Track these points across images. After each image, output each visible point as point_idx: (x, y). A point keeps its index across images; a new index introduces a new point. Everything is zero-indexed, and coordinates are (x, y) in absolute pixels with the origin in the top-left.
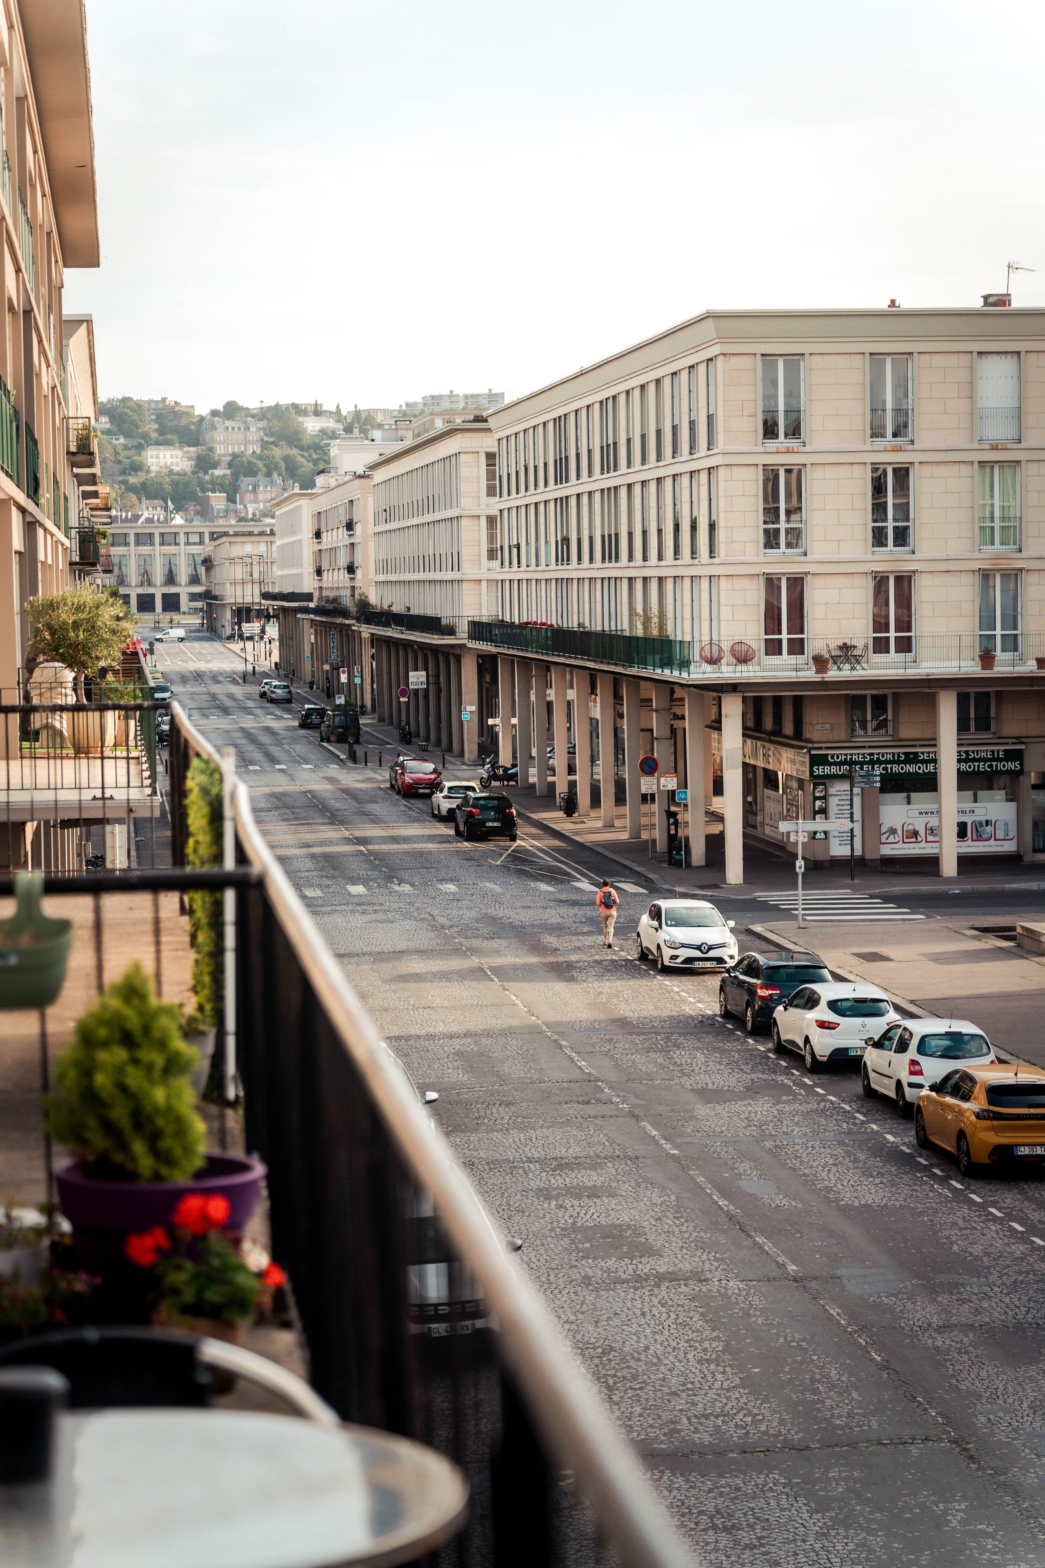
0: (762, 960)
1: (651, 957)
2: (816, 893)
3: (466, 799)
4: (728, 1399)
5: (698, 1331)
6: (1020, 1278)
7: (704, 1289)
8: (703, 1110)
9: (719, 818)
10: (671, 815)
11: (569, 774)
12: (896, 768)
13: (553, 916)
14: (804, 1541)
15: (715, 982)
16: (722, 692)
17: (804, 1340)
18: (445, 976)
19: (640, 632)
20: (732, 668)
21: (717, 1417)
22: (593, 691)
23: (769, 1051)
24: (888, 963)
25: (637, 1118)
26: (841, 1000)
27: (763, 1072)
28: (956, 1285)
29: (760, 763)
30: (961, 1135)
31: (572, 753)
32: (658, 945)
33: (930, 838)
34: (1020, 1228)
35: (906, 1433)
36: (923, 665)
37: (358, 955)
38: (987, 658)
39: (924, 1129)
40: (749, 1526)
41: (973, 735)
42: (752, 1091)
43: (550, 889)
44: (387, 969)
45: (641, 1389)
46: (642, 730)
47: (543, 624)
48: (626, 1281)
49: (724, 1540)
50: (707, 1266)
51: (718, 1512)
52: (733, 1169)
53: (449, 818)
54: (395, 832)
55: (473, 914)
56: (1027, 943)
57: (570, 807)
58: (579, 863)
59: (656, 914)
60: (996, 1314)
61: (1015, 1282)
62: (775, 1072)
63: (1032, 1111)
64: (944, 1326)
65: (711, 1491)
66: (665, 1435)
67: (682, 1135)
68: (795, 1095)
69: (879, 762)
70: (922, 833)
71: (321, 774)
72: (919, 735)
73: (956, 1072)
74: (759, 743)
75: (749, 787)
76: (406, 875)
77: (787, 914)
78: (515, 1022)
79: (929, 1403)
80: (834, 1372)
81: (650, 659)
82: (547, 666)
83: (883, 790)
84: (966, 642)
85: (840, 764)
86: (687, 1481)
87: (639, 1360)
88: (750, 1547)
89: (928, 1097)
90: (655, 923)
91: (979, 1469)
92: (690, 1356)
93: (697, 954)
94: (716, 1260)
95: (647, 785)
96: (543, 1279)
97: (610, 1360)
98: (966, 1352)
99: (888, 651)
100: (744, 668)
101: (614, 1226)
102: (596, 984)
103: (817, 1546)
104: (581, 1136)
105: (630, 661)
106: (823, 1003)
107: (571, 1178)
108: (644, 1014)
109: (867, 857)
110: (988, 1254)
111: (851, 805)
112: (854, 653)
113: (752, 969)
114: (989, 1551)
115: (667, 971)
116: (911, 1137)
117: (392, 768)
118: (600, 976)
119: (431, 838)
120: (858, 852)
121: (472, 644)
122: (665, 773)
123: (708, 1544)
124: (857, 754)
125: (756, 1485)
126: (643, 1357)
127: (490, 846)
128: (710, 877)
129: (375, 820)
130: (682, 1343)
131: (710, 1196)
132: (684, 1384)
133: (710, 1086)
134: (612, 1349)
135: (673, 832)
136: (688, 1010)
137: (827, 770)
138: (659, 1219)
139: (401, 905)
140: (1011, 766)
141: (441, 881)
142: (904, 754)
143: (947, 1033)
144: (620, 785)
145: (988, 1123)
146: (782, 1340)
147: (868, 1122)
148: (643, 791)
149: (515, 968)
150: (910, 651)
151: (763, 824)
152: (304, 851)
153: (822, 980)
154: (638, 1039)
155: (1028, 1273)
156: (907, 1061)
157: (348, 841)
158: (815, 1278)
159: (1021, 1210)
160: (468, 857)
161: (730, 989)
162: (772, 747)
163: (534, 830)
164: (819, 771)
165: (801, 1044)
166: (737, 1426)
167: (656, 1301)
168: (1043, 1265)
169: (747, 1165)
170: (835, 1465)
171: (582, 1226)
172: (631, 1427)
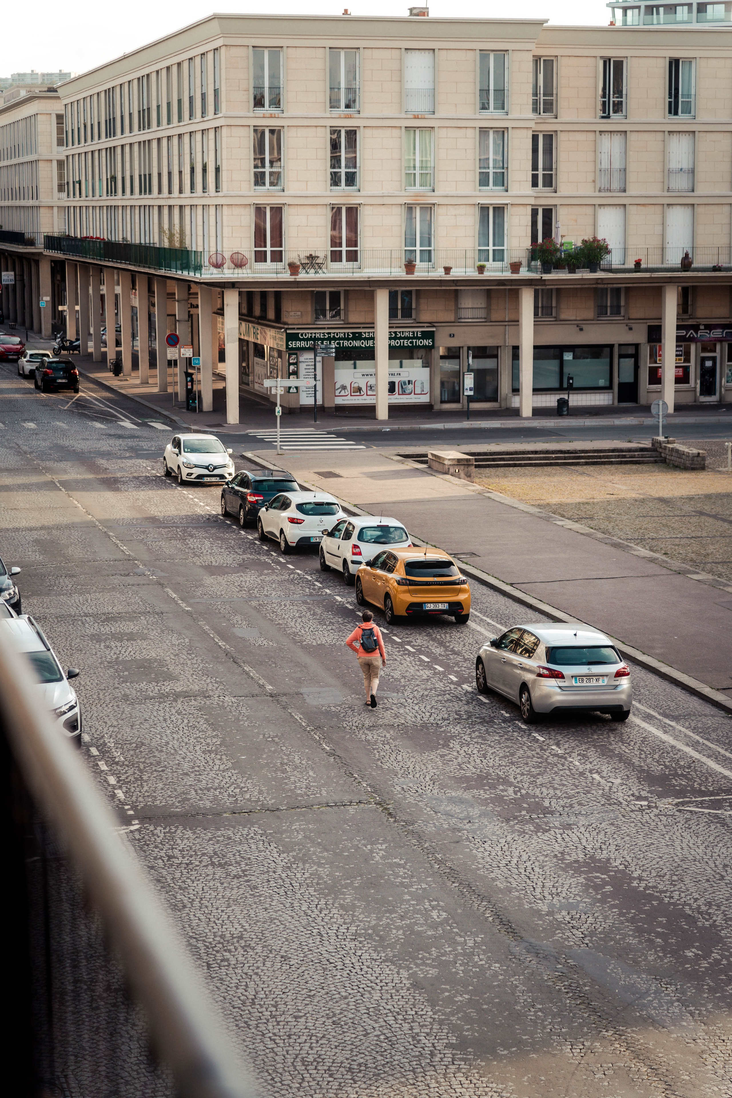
0: (251, 476)
1: (173, 474)
2: (290, 431)
3: (42, 363)
4: (224, 777)
5: (203, 731)
6: (426, 693)
7: (208, 703)
8: (209, 580)
9: (222, 378)
10: (188, 375)
11: (117, 346)
12: (346, 343)
13: (105, 445)
14: (274, 872)
15: (218, 492)
16: (224, 288)
17: (277, 736)
18: (26, 487)
19: (166, 244)
20: (231, 271)
21: (215, 789)
22: (134, 288)
23: (256, 539)
24: (339, 479)
25: (162, 585)
26: (306, 504)
27: (251, 554)
29: (252, 339)
30: (387, 596)
31: (118, 331)
32: (179, 466)
33: (369, 393)
34: (427, 659)
35: (346, 798)
36: (366, 271)
38: (410, 267)
39: (361, 592)
40: (236, 863)
41: (400, 320)
42: (243, 567)
43: (102, 426)
45: (163, 771)
46: (168, 315)
47: (97, 238)
48: (153, 698)
49: (219, 872)
50: (210, 687)
51: (215, 853)
52: (229, 620)
53: (30, 376)
55: (47, 444)
56: (435, 466)
57: (117, 369)
58: (123, 409)
59: (177, 444)
60: (409, 718)
61: (422, 696)
62: (259, 554)
63: (436, 579)
64: (373, 726)
65: (210, 839)
66: (179, 802)
67: (194, 597)
68: (273, 569)
69: (334, 339)
70: (364, 389)
72: (362, 320)
73: (384, 553)
74: (250, 325)
75: (243, 356)
77: (269, 445)
78: (77, 520)
79: (362, 778)
80: (297, 758)
81: (173, 263)
82: (101, 269)
83: (337, 358)
84: (396, 254)
85: (307, 340)
86: (194, 833)
87: (162, 751)
88: (237, 877)
89: (365, 570)
90: (176, 450)
91: (395, 821)
92: (197, 748)
93: (206, 472)
94: (216, 682)
95: (172, 353)
96: (95, 697)
97: (141, 752)
98: (388, 743)
99: (341, 261)
100: (240, 271)
101: (146, 660)
102: (134, 493)
103: (284, 875)
104: (123, 598)
105: (159, 266)
106: (293, 506)
107: (115, 628)
108: (168, 514)
109: (326, 405)
110: (404, 677)
111: (315, 369)
112: (317, 262)
113: (244, 482)
114: (401, 876)
115: (185, 484)
116: (353, 598)
118: (137, 487)
119: (17, 391)
120: (320, 402)
121: (47, 252)
122: (185, 345)
123: (208, 875)
124: (319, 333)
125: (242, 835)
126: (164, 749)
127: (60, 396)
128: (215, 419)
130: (192, 740)
131: (213, 639)
132: (193, 768)
133: (214, 563)
134: (143, 744)
135: (189, 387)
136: (200, 511)
137: (298, 344)
138: (177, 655)
140: (426, 342)
141: (25, 420)
142: (352, 333)
143: (378, 526)
144: (153, 356)
145: (406, 588)
146: (261, 737)
147: (324, 588)
148: (169, 357)
149: (77, 481)
150: (356, 260)
151: (253, 382)
153: (292, 490)
154: (163, 531)
155: (431, 690)
156: (351, 546)
158: (285, 695)
159: (427, 647)
160: (44, 404)
161: (229, 497)
162: (259, 327)
163: (91, 386)
164: (293, 344)
165: (278, 534)
166: (229, 795)
167: (174, 711)
168: (441, 684)
169: (238, 618)
170: (297, 820)
171: (123, 660)
172: (155, 797)
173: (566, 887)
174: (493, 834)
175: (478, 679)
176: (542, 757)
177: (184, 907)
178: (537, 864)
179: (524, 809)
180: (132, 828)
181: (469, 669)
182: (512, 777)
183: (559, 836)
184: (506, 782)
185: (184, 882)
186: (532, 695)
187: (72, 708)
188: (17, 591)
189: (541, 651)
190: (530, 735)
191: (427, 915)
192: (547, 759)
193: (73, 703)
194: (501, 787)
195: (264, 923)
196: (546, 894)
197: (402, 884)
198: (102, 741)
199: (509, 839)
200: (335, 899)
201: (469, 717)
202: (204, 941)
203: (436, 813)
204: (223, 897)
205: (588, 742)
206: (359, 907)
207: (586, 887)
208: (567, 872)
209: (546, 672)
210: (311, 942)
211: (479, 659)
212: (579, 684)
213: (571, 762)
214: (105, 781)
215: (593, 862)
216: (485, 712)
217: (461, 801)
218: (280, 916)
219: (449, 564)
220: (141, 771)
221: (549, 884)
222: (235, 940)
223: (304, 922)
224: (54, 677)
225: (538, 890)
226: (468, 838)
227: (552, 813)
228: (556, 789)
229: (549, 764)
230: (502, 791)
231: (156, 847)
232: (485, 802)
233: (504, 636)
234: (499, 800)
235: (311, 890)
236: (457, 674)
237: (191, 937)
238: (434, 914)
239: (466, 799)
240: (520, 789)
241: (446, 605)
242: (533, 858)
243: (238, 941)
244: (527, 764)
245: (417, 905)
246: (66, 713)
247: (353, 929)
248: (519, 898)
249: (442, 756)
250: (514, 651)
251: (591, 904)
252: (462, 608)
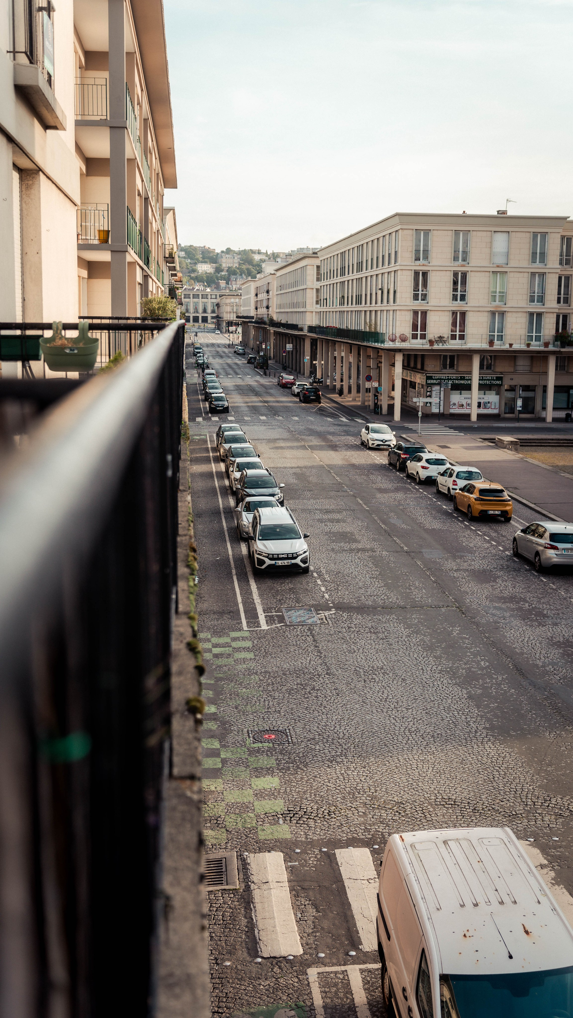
0: (403, 445)
1: (365, 444)
2: (426, 425)
3: (304, 388)
4: (379, 590)
5: (370, 568)
6: (486, 555)
7: (374, 554)
8: (379, 495)
9: (393, 398)
10: (375, 396)
11: (341, 382)
12: (457, 382)
13: (332, 429)
14: (402, 638)
15: (386, 453)
16: (396, 352)
17: (407, 572)
18: (292, 448)
19: (368, 330)
20: (400, 343)
21: (375, 596)
22: (351, 353)
23: (404, 477)
24: (449, 449)
25: (355, 497)
26: (430, 459)
27: (401, 484)
28: (463, 556)
29: (409, 379)
30: (469, 506)
31: (342, 374)
32: (368, 440)
33: (468, 407)
34: (488, 538)
35: (441, 604)
36: (468, 344)
37: (261, 440)
38: (491, 343)
39: (456, 504)
40: (382, 632)
41: (485, 371)
42: (397, 490)
43: (331, 420)
44: (272, 445)
45: (349, 586)
46: (367, 367)
47: (334, 327)
48: (347, 550)
49: (374, 636)
50: (376, 546)
51: (372, 627)
52: (388, 515)
53: (297, 395)
54: (278, 399)
55: (303, 427)
56: (499, 444)
57: (341, 393)
58: (342, 412)
59: (367, 428)
60: (476, 566)
61: (484, 556)
62: (405, 484)
63: (495, 498)
64: (458, 570)
65: (370, 620)
66: (356, 601)
67: (371, 503)
68: (412, 491)
69: (451, 379)
70: (465, 405)
71: (253, 379)
72: (465, 370)
73: (469, 484)
74: (408, 371)
75: (404, 388)
76: (281, 414)
77: (415, 431)
78: (315, 464)
79: (450, 595)
80: (417, 583)
81: (370, 339)
82: (334, 342)
83: (452, 389)
84: (484, 337)
85: (437, 379)
86: (362, 617)
87: (349, 576)
88: (383, 639)
89: (458, 493)
90: (367, 432)
91: (465, 617)
92: (367, 576)
93: (381, 443)
94: (379, 545)
95: (368, 385)
96: (318, 549)
97: (339, 576)
98: (465, 578)
99: (456, 339)
100: (404, 343)
101: (344, 532)
102: (345, 452)
103: (406, 640)
104: (335, 502)
105: (363, 340)
106: (424, 460)
107: (330, 516)
108: (361, 463)
109: (445, 413)
110: (475, 547)
111: (440, 394)
112: (444, 339)
113: (399, 447)
114: (466, 644)
115: (371, 449)
116: (452, 507)
117: (279, 378)
118: (346, 450)
119: (291, 402)
120: (442, 411)
121: (309, 334)
122: (374, 381)
123: (368, 637)
124: (443, 376)
125: (386, 619)
126: (350, 575)
127: (312, 405)
128: (388, 418)
129: (271, 395)
130: (365, 572)
131: (379, 523)
132: (364, 585)
133: (382, 487)
134: (340, 572)
135: (376, 402)
136: (377, 462)
137: (432, 381)
138: (360, 530)
139: (278, 424)
140: (498, 382)
141: (293, 416)
142: (460, 377)
143: (467, 471)
144: (358, 387)
145: (479, 502)
146: (400, 572)
147: (437, 501)
148: (366, 387)
149: (317, 446)
150: (464, 339)
151: (408, 401)
152: (245, 405)
153: (424, 452)
154: (358, 471)
155: (489, 553)
156: (452, 481)
157: (261, 402)
158: (413, 552)
159: (489, 533)
160: (303, 409)
161: (392, 455)
162: (413, 373)
163: (328, 401)
164: (429, 382)
165: (415, 474)
166: (381, 599)
167: (356, 557)
168: (494, 551)
169: (392, 514)
170: (415, 613)
171: (333, 532)
172: (344, 598)
173: (553, 654)
174: (516, 626)
175: (513, 549)
176: (544, 589)
177: (355, 652)
178: (538, 642)
179: (533, 614)
180: (331, 612)
181: (509, 544)
182: (528, 598)
183: (551, 629)
184: (525, 600)
185: (355, 640)
186: (541, 558)
187: (305, 552)
188: (282, 496)
189: (547, 535)
190: (539, 578)
191: (478, 663)
192: (547, 590)
193: (306, 550)
194: (522, 603)
195: (394, 662)
196: (542, 657)
197: (466, 647)
198: (319, 570)
199: (524, 628)
200: (431, 653)
201: (508, 568)
202: (363, 669)
203: (487, 614)
204: (375, 648)
205: (569, 583)
206: (443, 657)
207: (563, 655)
208: (554, 647)
209: (549, 546)
210: (417, 673)
211: (515, 539)
212: (566, 553)
213: (560, 593)
214: (319, 589)
215: (567, 643)
216: (516, 566)
217: (500, 609)
218: (403, 659)
219: (502, 491)
220: (338, 585)
221: (544, 652)
222: (379, 669)
223: (415, 663)
224: (297, 537)
225: (538, 655)
226: (502, 627)
227: (548, 617)
228: (551, 605)
229: (548, 593)
230: (522, 605)
231: (343, 622)
232: (513, 610)
233: (528, 527)
234: (520, 609)
235: (420, 648)
236: (503, 547)
237: (357, 667)
238: (482, 663)
239: (503, 608)
240: (532, 604)
241: (500, 512)
242: (536, 639)
243: (380, 670)
244: (536, 592)
245: (474, 658)
246: (301, 555)
247: (440, 668)
248: (527, 658)
249: (492, 586)
250: (533, 535)
251: (565, 663)
252: (508, 514)
